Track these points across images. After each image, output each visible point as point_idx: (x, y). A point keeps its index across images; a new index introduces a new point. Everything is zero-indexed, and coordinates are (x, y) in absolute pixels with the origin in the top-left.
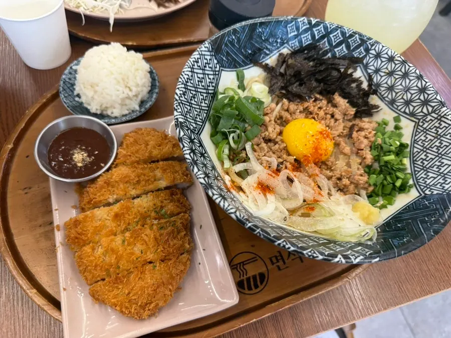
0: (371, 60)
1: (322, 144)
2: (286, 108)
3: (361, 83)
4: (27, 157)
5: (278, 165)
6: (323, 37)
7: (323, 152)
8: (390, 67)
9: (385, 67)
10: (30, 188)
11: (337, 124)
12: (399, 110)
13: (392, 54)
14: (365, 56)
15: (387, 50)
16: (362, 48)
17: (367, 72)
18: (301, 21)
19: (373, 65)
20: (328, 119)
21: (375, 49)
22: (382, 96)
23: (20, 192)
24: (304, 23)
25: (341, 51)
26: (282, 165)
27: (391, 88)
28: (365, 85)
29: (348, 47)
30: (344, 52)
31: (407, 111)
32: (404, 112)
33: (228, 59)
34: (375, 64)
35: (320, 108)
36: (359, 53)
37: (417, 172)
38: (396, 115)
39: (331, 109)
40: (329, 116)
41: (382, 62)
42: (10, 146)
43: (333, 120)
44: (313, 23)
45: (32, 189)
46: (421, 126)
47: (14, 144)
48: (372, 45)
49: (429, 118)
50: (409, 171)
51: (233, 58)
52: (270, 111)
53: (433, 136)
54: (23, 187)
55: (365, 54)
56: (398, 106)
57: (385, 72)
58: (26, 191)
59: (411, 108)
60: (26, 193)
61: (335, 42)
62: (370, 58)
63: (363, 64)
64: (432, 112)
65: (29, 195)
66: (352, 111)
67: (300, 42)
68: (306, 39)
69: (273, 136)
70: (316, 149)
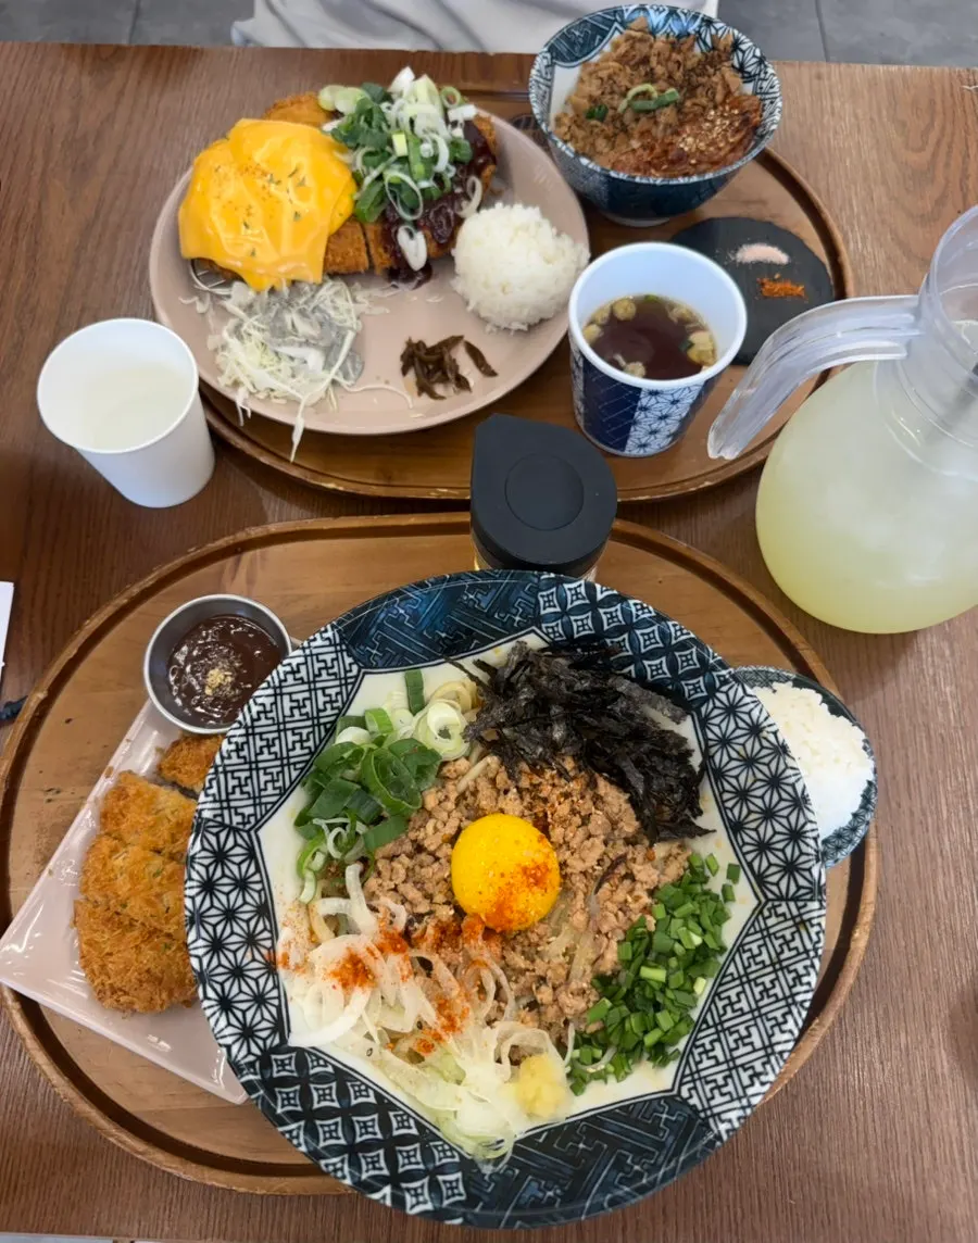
0: (716, 712)
1: (516, 900)
2: (491, 775)
3: (689, 753)
4: (68, 721)
5: (410, 922)
6: (619, 630)
7: (515, 916)
8: (752, 746)
9: (741, 740)
10: (58, 792)
11: (588, 843)
12: (744, 854)
13: (761, 719)
14: (705, 700)
15: (752, 706)
16: (701, 679)
17: (704, 735)
18: (570, 589)
19: (720, 726)
20: (573, 827)
21: (726, 693)
22: (723, 802)
23: (41, 795)
24: (577, 594)
25: (657, 667)
26: (419, 922)
27: (743, 795)
28: (696, 760)
29: (673, 666)
30: (664, 673)
31: (756, 864)
32: (750, 865)
33: (385, 652)
34: (724, 725)
35: (567, 795)
36: (693, 688)
37: (704, 1026)
38: (736, 862)
39: (586, 806)
40: (577, 820)
41: (737, 727)
42: (41, 695)
43: (581, 833)
44: (600, 597)
45: (60, 795)
46: (765, 919)
47: (49, 690)
48: (725, 682)
49: (783, 909)
50: (695, 1015)
51: (397, 648)
52: (455, 775)
53: (804, 946)
54: (46, 788)
55: (705, 694)
56: (745, 844)
57: (738, 753)
58: (50, 796)
59: (765, 864)
60: (49, 801)
61: (645, 647)
62: (715, 707)
63: (699, 713)
64: (793, 899)
65: (53, 807)
66: (630, 825)
67: (568, 627)
68: (582, 625)
69: (431, 843)
70: (501, 907)
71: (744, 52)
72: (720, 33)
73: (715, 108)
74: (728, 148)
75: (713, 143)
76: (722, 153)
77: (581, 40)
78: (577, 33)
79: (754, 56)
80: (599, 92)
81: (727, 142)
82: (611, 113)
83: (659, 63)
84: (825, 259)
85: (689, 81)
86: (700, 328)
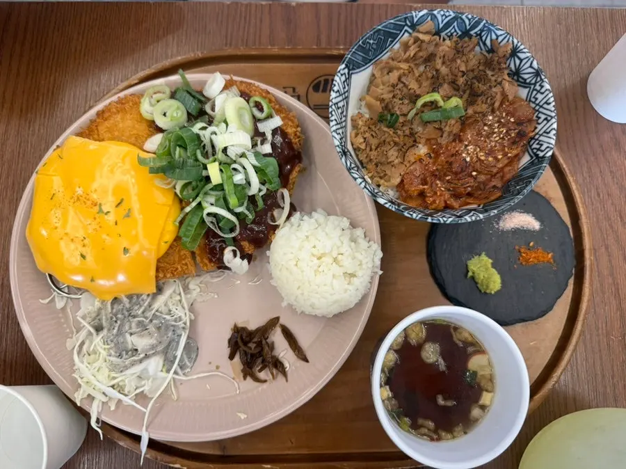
71: (521, 60)
72: (500, 39)
73: (493, 111)
74: (506, 161)
75: (491, 152)
76: (500, 165)
77: (374, 46)
78: (372, 42)
79: (531, 66)
80: (391, 95)
81: (505, 155)
82: (401, 119)
83: (443, 63)
84: (566, 218)
85: (471, 87)
86: (481, 351)
